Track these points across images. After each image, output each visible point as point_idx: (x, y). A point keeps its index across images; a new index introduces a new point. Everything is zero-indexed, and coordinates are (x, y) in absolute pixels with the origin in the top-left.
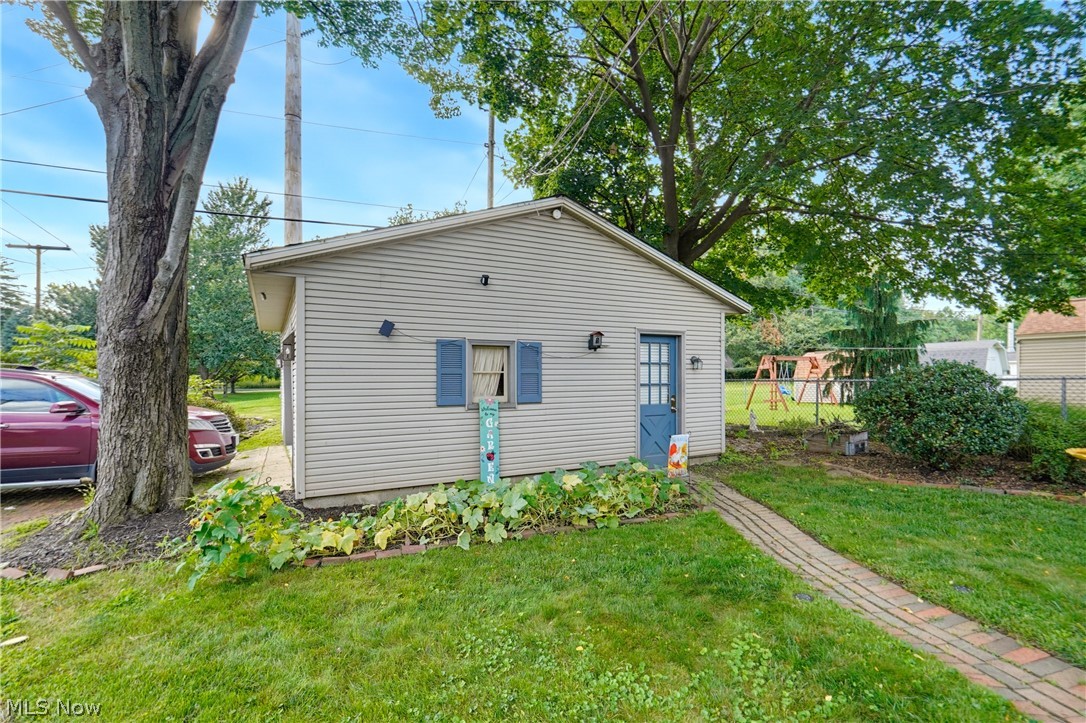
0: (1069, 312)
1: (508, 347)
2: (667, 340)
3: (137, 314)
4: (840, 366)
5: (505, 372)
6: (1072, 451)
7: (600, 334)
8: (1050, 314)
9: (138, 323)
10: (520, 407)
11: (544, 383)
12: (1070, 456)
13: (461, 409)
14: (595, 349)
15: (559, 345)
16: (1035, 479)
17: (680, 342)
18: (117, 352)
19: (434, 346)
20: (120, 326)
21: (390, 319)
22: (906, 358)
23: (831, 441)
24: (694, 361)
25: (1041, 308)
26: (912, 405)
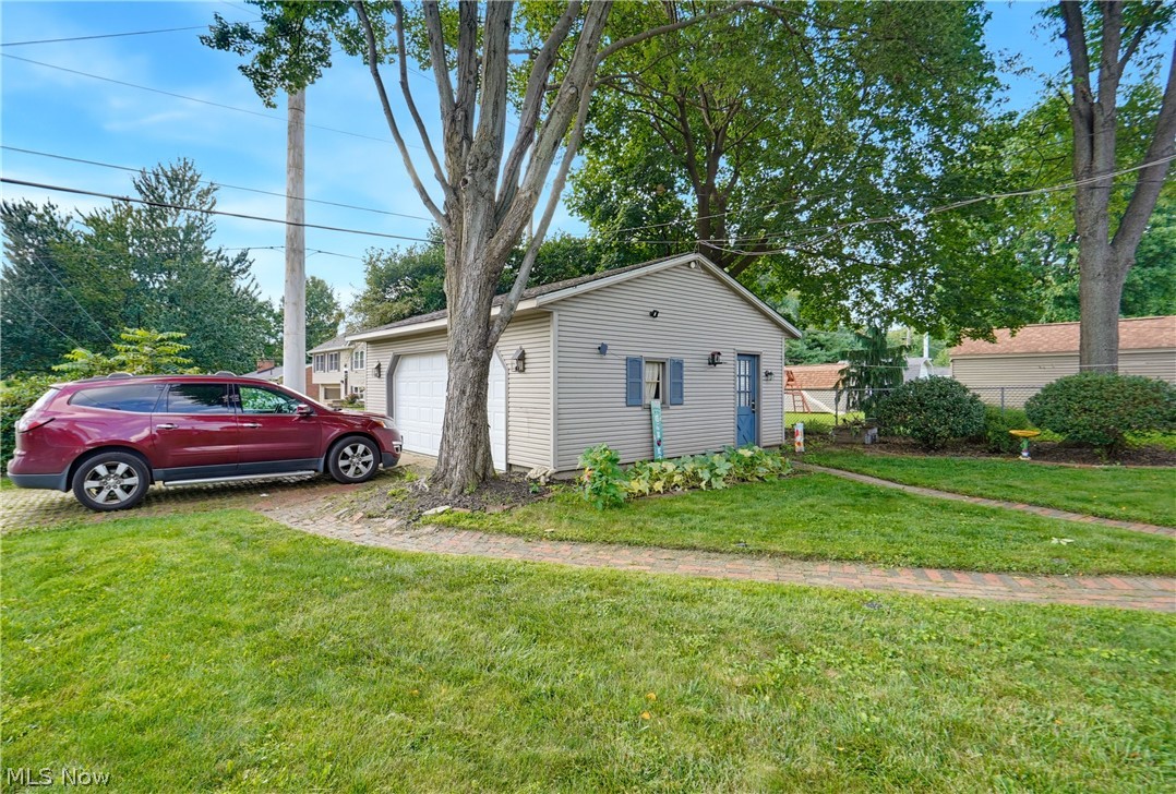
0: (993, 340)
1: (663, 363)
2: (749, 358)
3: (487, 339)
4: (848, 379)
5: (661, 381)
6: (1012, 432)
7: (719, 354)
8: (981, 341)
9: (489, 345)
10: (671, 407)
11: (685, 390)
12: (1011, 435)
13: (640, 409)
14: (715, 364)
15: (693, 361)
16: (990, 452)
17: (759, 360)
18: (474, 365)
19: (624, 362)
20: (479, 348)
21: (605, 342)
22: (894, 374)
23: (854, 434)
24: (767, 374)
25: (974, 336)
26: (922, 405)
